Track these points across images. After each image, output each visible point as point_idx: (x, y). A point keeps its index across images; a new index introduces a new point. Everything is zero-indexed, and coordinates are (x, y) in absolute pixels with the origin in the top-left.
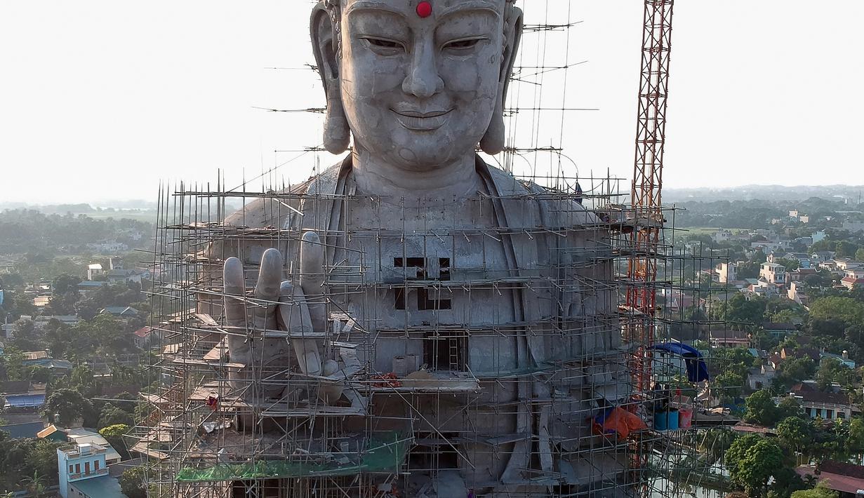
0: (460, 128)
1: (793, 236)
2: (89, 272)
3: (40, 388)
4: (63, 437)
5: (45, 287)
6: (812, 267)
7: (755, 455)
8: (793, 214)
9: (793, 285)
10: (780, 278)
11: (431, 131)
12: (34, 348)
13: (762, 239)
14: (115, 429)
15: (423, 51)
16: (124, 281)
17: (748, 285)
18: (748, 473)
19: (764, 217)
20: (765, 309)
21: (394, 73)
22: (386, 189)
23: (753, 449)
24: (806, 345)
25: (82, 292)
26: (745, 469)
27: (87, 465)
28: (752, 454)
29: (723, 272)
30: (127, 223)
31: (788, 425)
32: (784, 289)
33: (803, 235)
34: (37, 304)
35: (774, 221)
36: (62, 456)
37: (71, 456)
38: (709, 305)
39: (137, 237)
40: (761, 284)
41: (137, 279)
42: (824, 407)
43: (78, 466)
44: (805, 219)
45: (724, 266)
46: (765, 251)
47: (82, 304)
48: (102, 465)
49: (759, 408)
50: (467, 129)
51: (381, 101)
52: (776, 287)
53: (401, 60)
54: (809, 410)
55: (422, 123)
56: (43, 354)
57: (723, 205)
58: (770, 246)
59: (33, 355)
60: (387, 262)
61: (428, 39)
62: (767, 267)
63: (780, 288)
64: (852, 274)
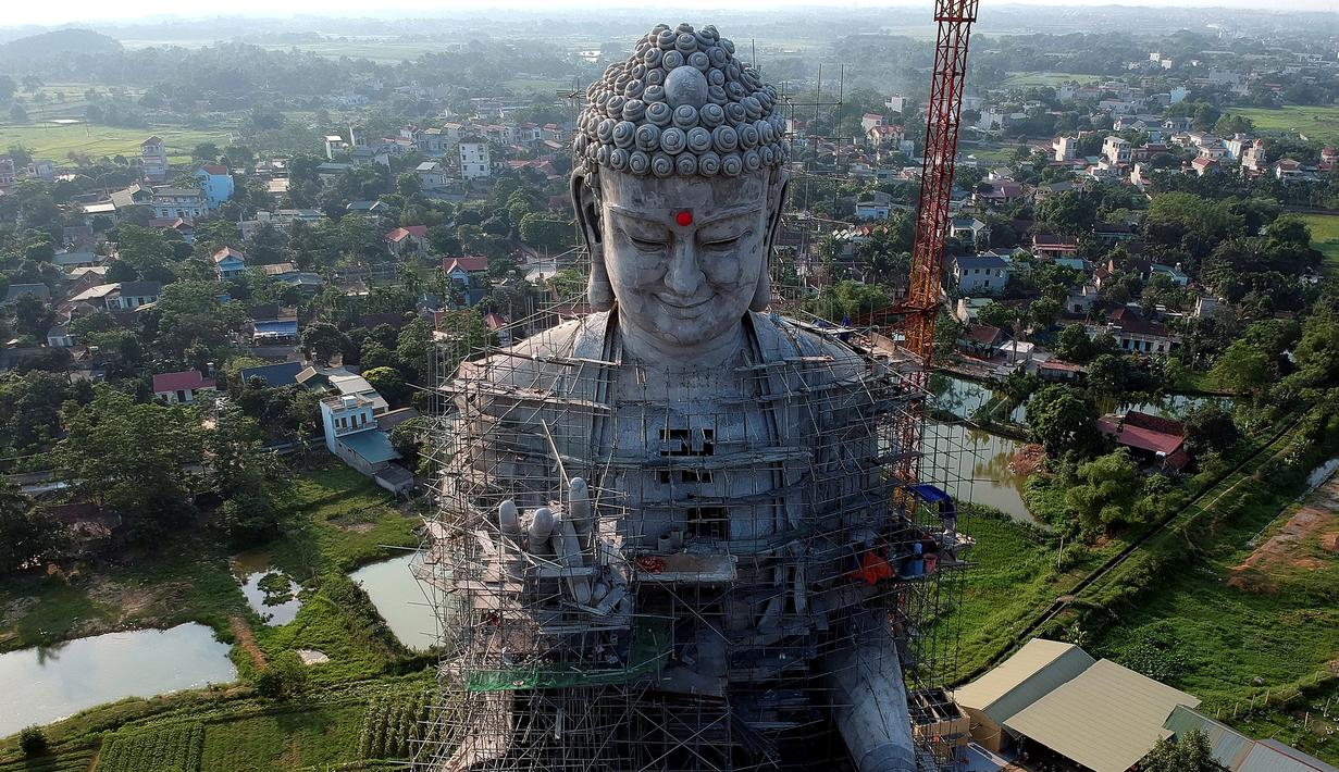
0: (722, 313)
1: (1149, 92)
2: (327, 144)
3: (290, 313)
4: (324, 381)
5: (279, 165)
6: (1163, 142)
7: (1057, 411)
8: (1155, 57)
9: (1137, 168)
10: (1125, 157)
11: (695, 319)
12: (278, 260)
13: (1113, 96)
14: (379, 372)
15: (684, 254)
16: (369, 163)
17: (1087, 166)
18: (1047, 428)
19: (1120, 60)
20: (1099, 203)
21: (656, 268)
22: (652, 355)
23: (1055, 404)
24: (1138, 255)
25: (323, 177)
26: (1045, 424)
27: (353, 418)
28: (1054, 409)
29: (1061, 148)
30: (365, 66)
31: (1100, 364)
32: (1127, 171)
33: (1161, 90)
34: (272, 190)
35: (1131, 66)
36: (326, 410)
37: (335, 411)
38: (1039, 196)
39: (378, 86)
40: (1103, 166)
41: (384, 160)
42: (1143, 339)
43: (344, 420)
44: (1167, 64)
45: (1063, 141)
46: (1113, 116)
47: (325, 196)
48: (369, 418)
49: (1072, 344)
50: (729, 314)
51: (644, 291)
52: (1119, 168)
53: (663, 256)
54: (1126, 343)
55: (684, 313)
56: (288, 268)
57: (1076, 41)
58: (1120, 106)
59: (278, 269)
60: (653, 434)
61: (689, 242)
62: (1110, 143)
63: (1124, 169)
64: (1205, 151)
